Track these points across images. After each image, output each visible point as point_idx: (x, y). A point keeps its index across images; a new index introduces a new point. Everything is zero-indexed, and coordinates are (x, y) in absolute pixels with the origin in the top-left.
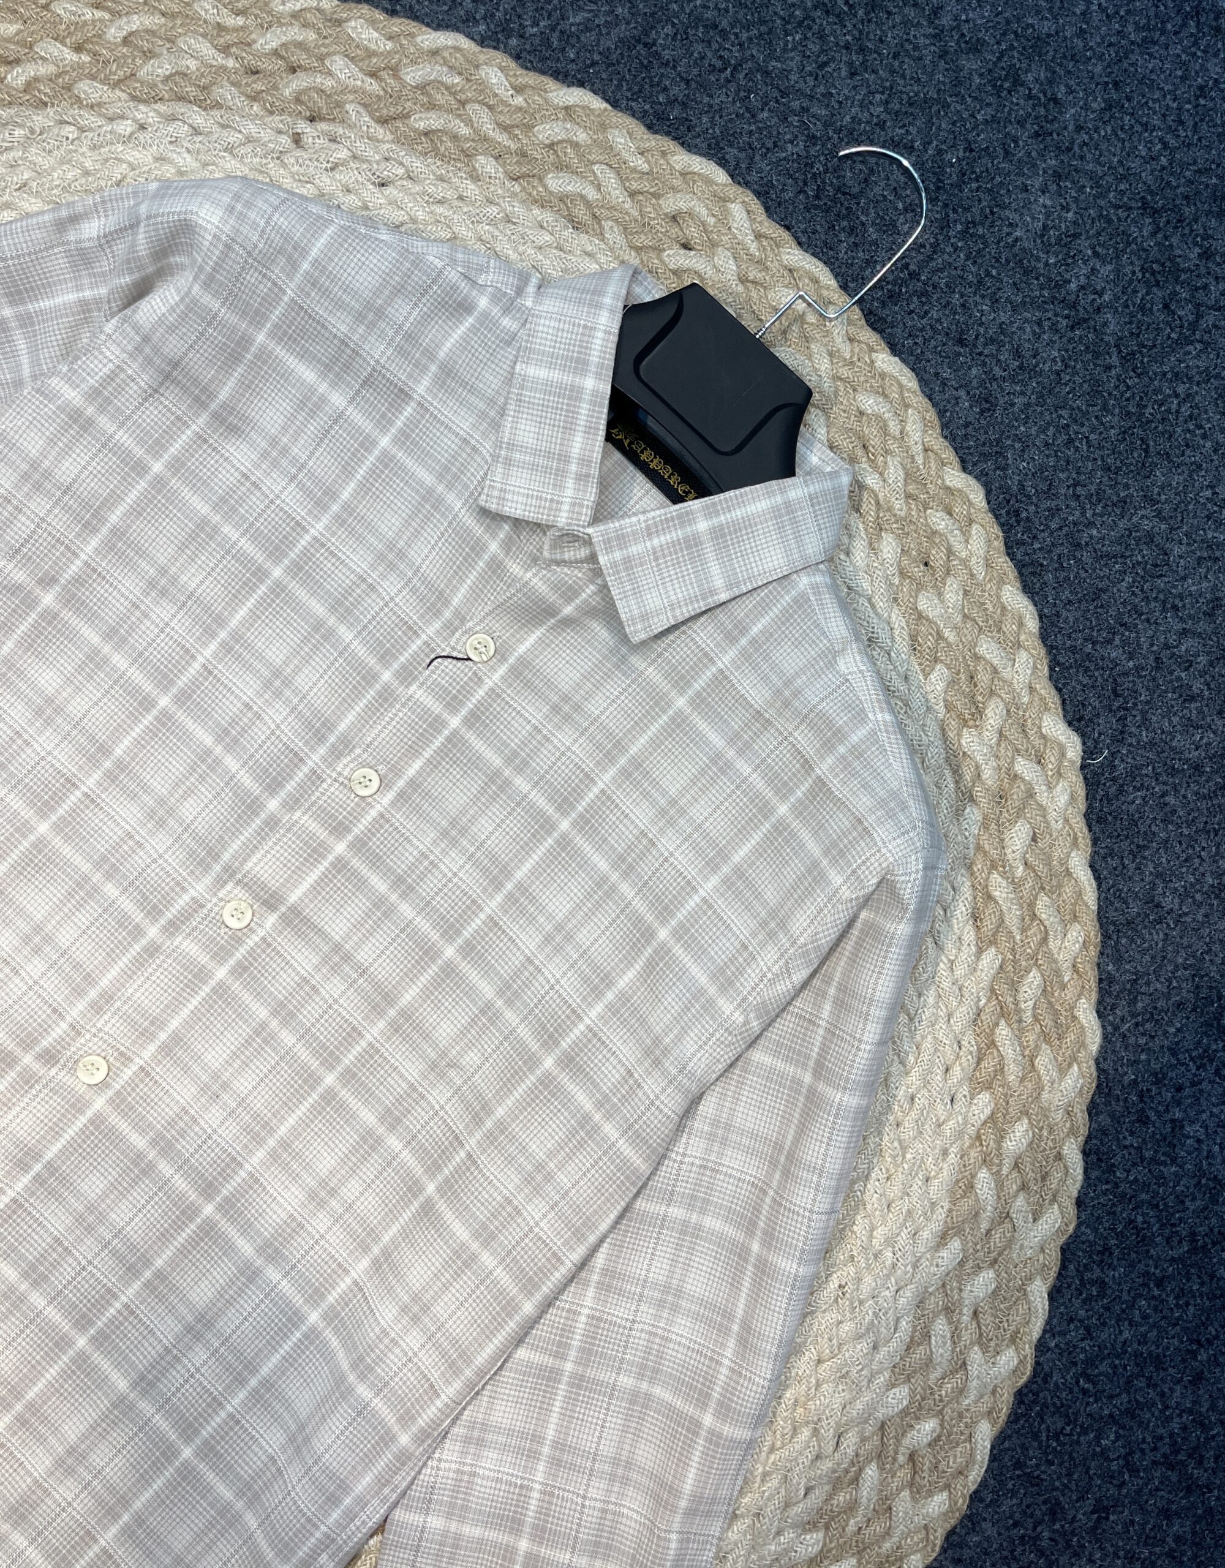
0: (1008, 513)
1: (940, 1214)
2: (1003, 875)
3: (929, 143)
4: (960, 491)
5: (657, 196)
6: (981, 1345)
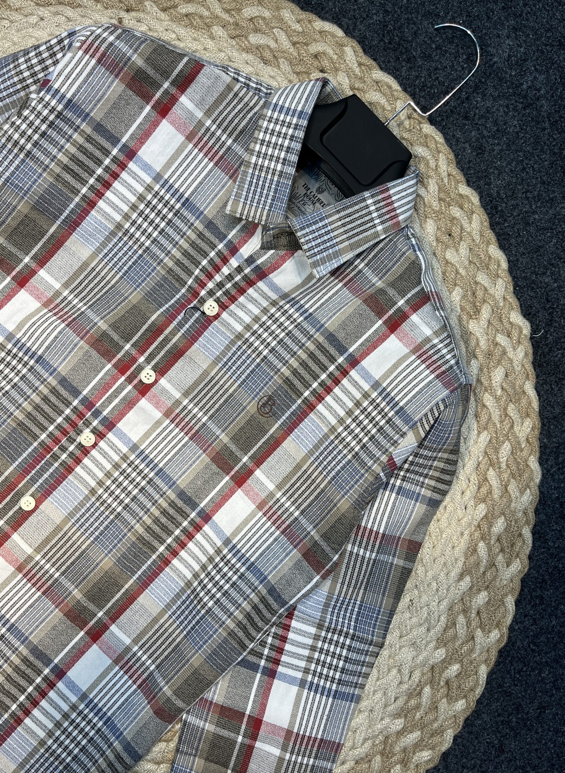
0: (491, 208)
1: (460, 564)
2: (491, 394)
3: (448, 13)
4: (467, 196)
5: (307, 44)
6: (481, 628)
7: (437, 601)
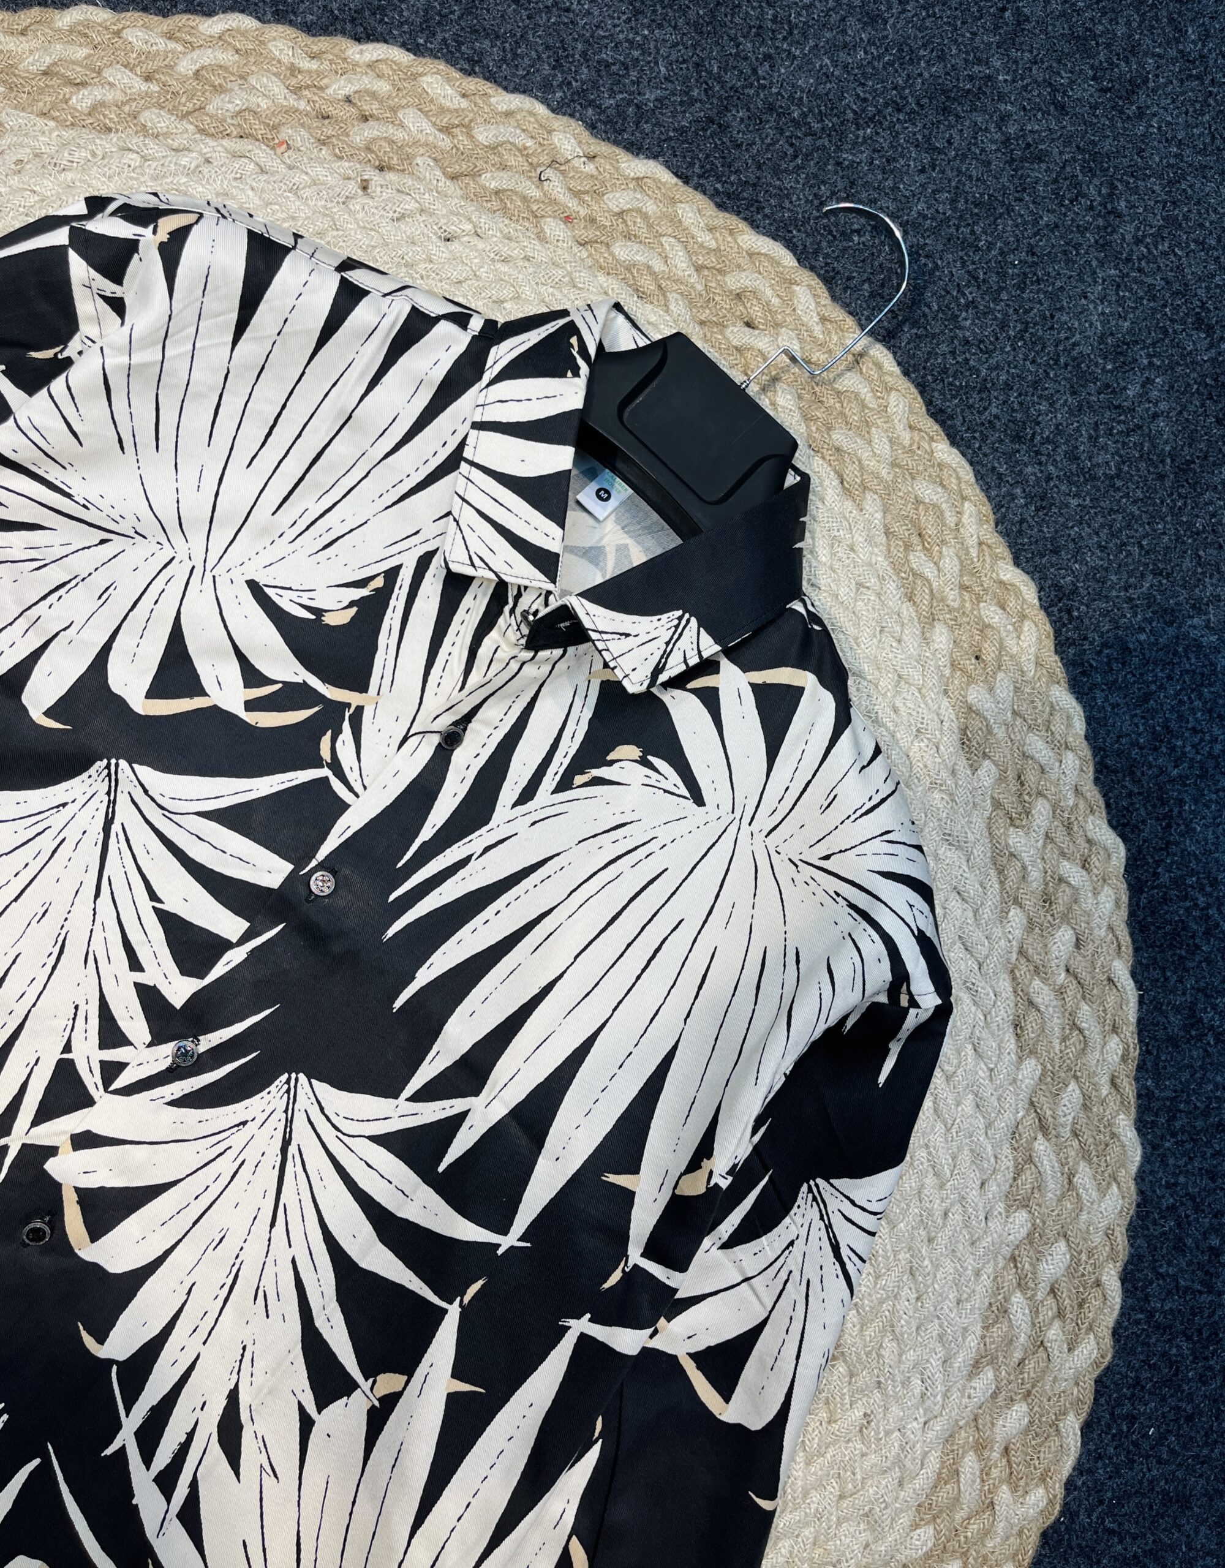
7: (922, 1420)
